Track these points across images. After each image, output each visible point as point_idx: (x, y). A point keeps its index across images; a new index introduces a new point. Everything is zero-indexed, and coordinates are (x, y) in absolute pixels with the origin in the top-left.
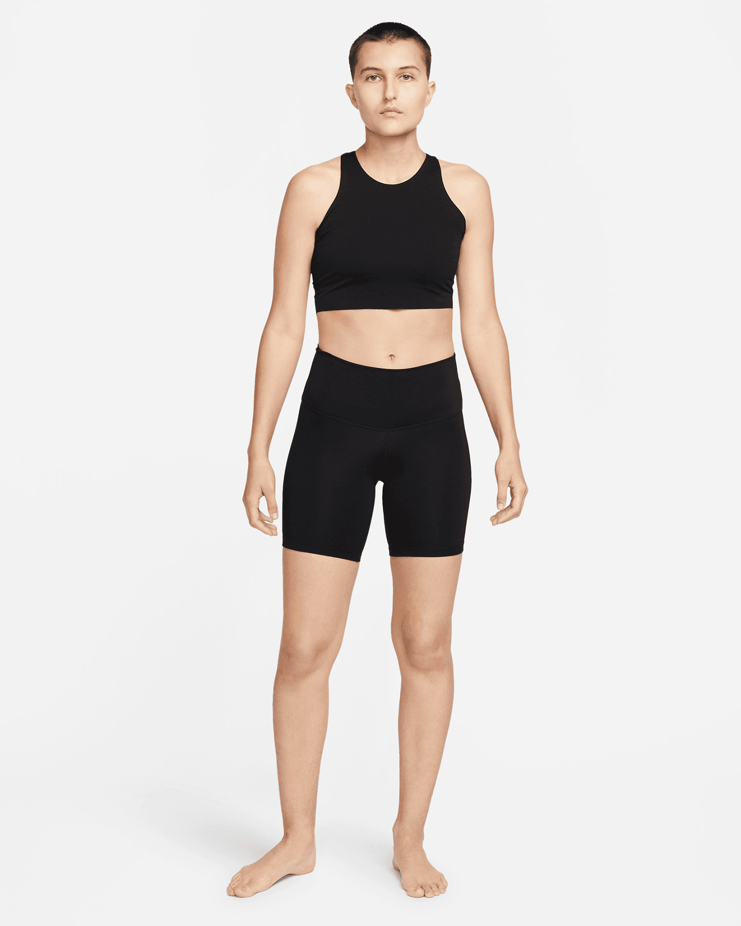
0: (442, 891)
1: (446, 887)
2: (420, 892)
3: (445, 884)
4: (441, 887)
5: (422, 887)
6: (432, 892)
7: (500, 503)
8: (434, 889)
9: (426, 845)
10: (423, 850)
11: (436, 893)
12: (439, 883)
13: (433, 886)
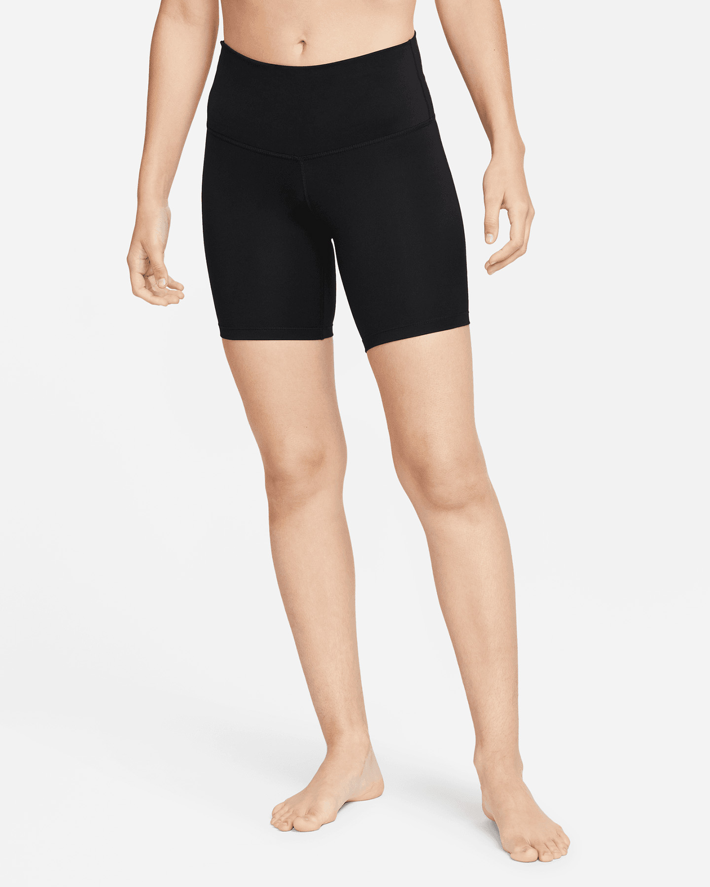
0: (564, 852)
1: (568, 846)
2: (532, 853)
3: (566, 842)
4: (561, 846)
5: (533, 847)
6: (550, 853)
7: (488, 233)
8: (552, 849)
9: (527, 777)
10: (524, 785)
11: (556, 855)
12: (557, 840)
13: (548, 844)
